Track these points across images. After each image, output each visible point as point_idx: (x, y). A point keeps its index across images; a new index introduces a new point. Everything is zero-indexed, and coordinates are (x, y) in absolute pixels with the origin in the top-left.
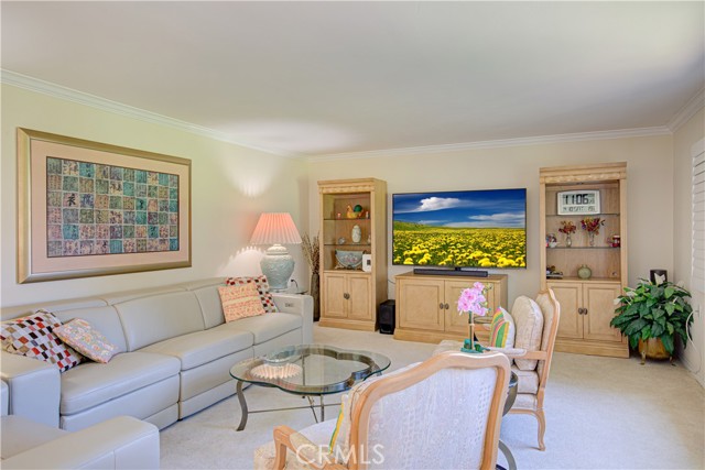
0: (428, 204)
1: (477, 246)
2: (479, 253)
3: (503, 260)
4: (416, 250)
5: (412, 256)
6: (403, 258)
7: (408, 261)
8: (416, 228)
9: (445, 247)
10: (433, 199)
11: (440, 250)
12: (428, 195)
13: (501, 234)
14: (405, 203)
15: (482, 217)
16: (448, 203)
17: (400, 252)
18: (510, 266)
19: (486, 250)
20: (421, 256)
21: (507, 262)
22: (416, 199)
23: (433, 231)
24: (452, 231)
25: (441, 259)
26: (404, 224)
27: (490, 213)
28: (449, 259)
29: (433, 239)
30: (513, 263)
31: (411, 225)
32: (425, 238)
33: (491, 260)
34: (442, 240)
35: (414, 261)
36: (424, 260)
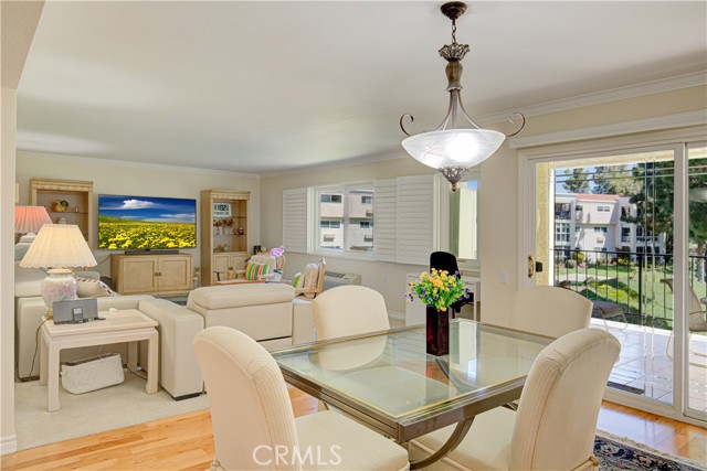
0: (129, 204)
1: (166, 234)
2: (167, 239)
3: (183, 243)
4: (119, 238)
5: (115, 242)
6: (108, 244)
7: (112, 246)
8: (120, 221)
9: (143, 235)
10: (134, 201)
11: (139, 237)
12: (130, 198)
13: (181, 226)
14: (110, 203)
15: (169, 216)
16: (145, 204)
17: (105, 239)
18: (186, 247)
19: (172, 237)
20: (124, 242)
21: (185, 244)
22: (121, 200)
23: (134, 224)
24: (148, 224)
25: (140, 243)
26: (109, 218)
27: (174, 213)
28: (146, 243)
29: (133, 230)
30: (189, 245)
31: (115, 218)
32: (127, 229)
33: (175, 243)
34: (141, 230)
35: (118, 246)
36: (126, 244)
